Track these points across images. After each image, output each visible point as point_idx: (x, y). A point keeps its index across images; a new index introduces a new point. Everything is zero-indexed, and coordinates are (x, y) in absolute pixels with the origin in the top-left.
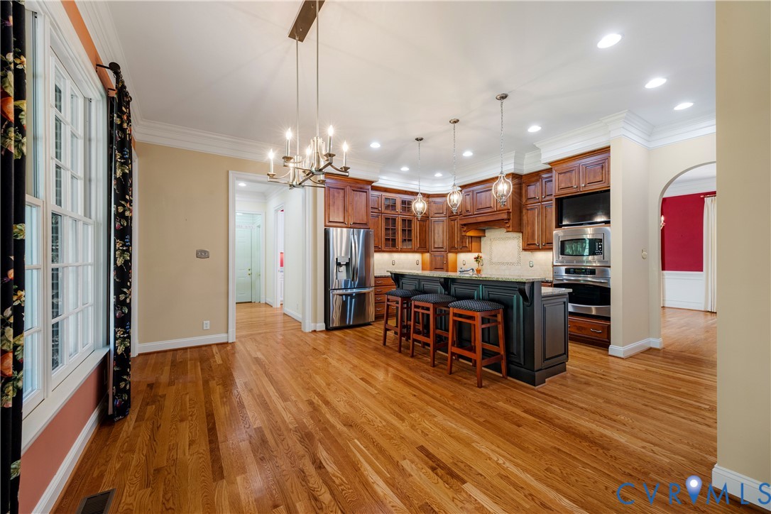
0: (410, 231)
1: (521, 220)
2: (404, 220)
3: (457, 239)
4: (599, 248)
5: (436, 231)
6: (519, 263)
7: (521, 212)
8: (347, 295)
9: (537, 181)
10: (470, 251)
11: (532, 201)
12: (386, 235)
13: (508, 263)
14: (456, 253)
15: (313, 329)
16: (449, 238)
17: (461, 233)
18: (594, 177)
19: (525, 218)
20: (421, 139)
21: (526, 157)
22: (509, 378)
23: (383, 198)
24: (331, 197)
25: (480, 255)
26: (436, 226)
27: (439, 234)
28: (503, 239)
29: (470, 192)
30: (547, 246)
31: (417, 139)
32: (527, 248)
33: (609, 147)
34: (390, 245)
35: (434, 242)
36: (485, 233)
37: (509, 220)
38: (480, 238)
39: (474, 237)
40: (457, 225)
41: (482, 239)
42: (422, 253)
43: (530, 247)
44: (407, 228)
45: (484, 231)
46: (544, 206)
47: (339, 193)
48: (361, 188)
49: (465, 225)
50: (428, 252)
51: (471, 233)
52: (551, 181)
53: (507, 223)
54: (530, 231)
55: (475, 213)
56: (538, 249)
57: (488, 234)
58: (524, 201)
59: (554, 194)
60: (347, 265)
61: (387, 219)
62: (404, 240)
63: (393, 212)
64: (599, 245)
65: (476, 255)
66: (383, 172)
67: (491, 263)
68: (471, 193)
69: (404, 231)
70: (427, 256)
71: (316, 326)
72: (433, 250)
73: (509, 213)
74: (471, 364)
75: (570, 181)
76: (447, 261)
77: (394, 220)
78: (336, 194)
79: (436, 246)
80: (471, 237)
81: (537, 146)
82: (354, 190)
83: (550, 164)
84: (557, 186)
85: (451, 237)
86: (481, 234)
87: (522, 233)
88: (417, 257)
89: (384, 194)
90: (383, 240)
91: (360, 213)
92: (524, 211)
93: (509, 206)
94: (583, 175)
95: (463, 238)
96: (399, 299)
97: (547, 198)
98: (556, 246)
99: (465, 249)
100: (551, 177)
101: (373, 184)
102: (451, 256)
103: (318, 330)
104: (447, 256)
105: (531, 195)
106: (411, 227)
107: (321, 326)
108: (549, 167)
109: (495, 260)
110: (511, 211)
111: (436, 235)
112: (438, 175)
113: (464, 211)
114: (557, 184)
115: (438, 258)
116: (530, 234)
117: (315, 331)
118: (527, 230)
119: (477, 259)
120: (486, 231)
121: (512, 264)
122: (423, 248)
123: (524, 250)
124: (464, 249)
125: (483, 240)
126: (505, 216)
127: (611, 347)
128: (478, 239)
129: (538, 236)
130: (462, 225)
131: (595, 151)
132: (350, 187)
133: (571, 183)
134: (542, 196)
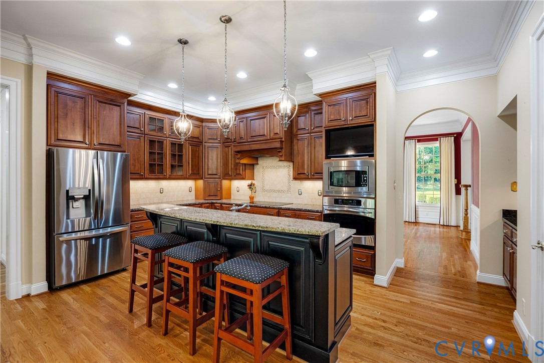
0: (181, 156)
1: (292, 149)
2: (173, 144)
3: (231, 165)
4: (364, 180)
5: (210, 158)
6: (289, 191)
7: (292, 142)
8: (97, 237)
9: (307, 112)
10: (243, 179)
11: (302, 132)
12: (150, 160)
13: (279, 191)
14: (231, 180)
15: (25, 293)
16: (224, 164)
17: (235, 160)
18: (360, 111)
19: (295, 147)
20: (186, 43)
21: (297, 87)
22: (295, 358)
23: (147, 116)
24: (60, 106)
25: (254, 182)
26: (210, 153)
27: (213, 159)
28: (275, 167)
29: (244, 118)
30: (316, 175)
31: (180, 41)
32: (298, 177)
33: (375, 83)
34: (155, 171)
35: (208, 169)
36: (257, 161)
37: (282, 148)
38: (253, 165)
39: (248, 164)
40: (231, 152)
41: (255, 167)
42: (195, 179)
43: (299, 176)
44: (177, 153)
45: (257, 159)
46: (313, 137)
47: (74, 102)
48: (112, 100)
49: (239, 152)
50: (202, 179)
51: (244, 161)
52: (321, 113)
53: (279, 152)
54: (300, 161)
55: (249, 140)
56: (307, 179)
57: (260, 162)
58: (295, 131)
59: (324, 126)
60: (86, 198)
61: (152, 142)
62: (173, 166)
63: (159, 134)
64: (364, 177)
65: (249, 182)
66: (143, 85)
67: (264, 190)
68: (245, 120)
69: (173, 155)
70: (200, 183)
71: (30, 288)
72: (207, 176)
73: (282, 142)
74: (245, 334)
75: (339, 114)
76: (221, 188)
77: (161, 143)
78: (70, 103)
79: (210, 173)
80: (245, 164)
81: (309, 76)
82: (99, 102)
83: (320, 95)
84: (327, 118)
85: (225, 164)
86: (254, 162)
87: (293, 162)
88: (190, 183)
89: (148, 112)
90: (147, 165)
91: (111, 132)
92: (295, 141)
93: (282, 135)
94: (350, 109)
95: (237, 165)
96: (149, 252)
97: (316, 130)
98: (326, 175)
99: (239, 176)
100: (322, 109)
101: (130, 98)
102: (225, 183)
103: (33, 294)
104: (221, 183)
105: (302, 126)
106: (182, 152)
107: (40, 286)
108: (319, 99)
109: (267, 187)
110: (283, 140)
111: (210, 161)
112: (212, 98)
113: (238, 138)
114: (327, 116)
115: (212, 185)
116: (300, 164)
117: (28, 295)
118: (298, 159)
119: (250, 186)
120: (259, 159)
121: (283, 191)
122: (196, 174)
123: (295, 179)
124: (237, 176)
125: (257, 168)
126: (278, 145)
127: (376, 276)
128: (251, 167)
129: (308, 166)
130: (236, 152)
131: (361, 86)
132: (95, 96)
133: (340, 115)
134: (311, 126)
